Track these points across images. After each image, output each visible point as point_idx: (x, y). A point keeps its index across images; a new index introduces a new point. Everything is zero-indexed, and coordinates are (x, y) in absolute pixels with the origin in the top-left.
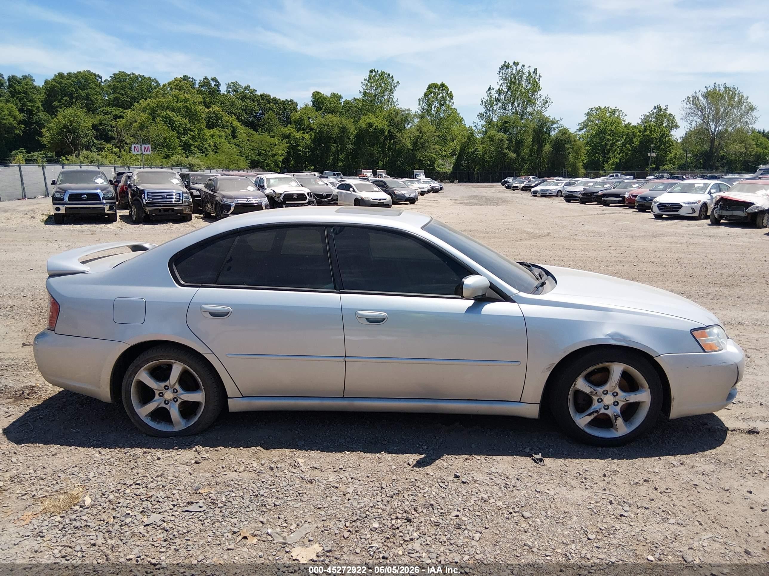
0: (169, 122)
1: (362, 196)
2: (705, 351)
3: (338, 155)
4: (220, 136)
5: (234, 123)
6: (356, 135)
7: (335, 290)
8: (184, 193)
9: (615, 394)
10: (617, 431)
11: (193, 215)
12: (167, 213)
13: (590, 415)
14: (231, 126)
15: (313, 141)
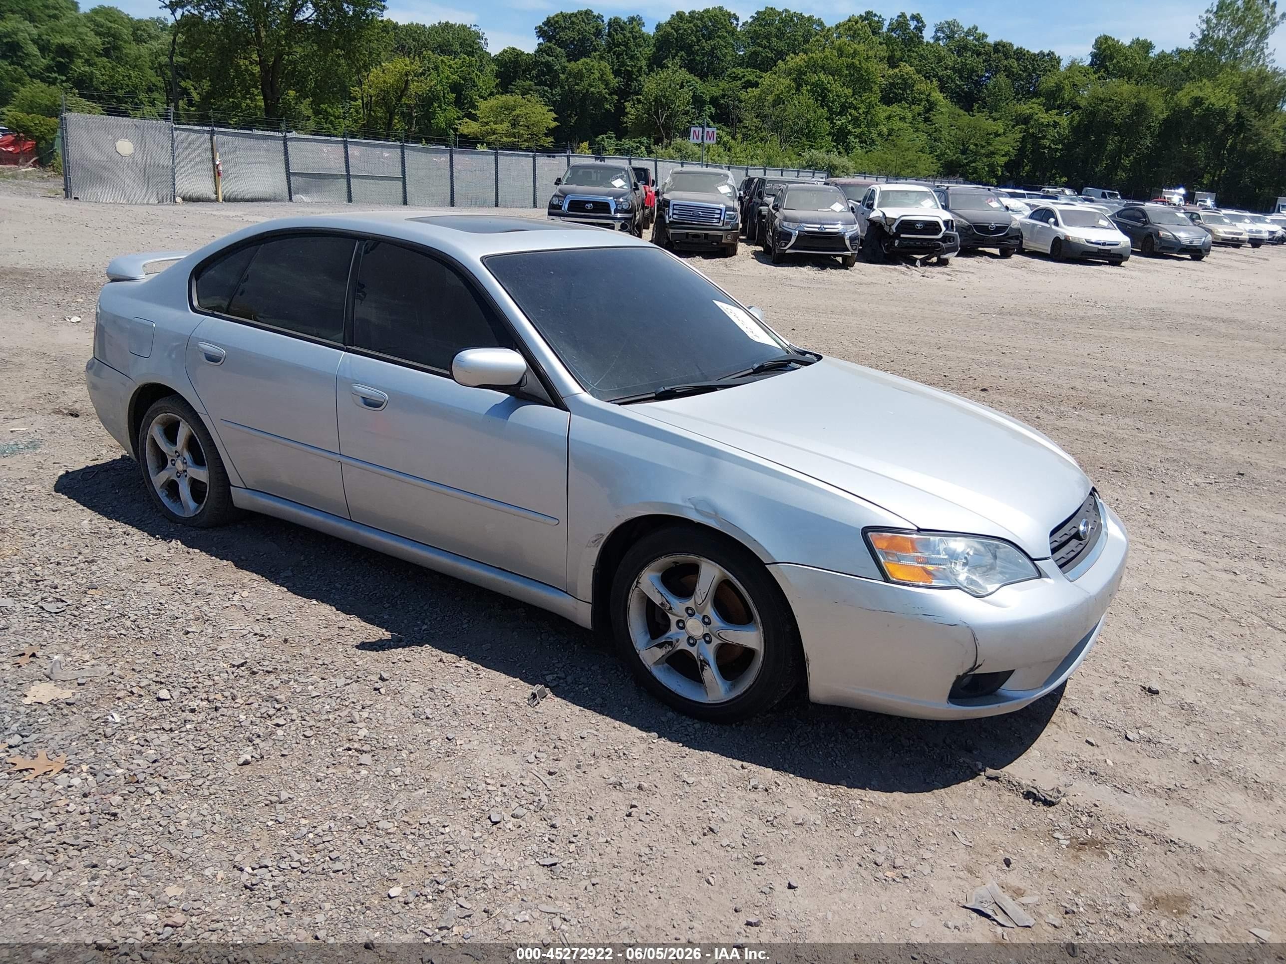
0: (821, 94)
1: (1068, 234)
2: (887, 579)
4: (902, 119)
5: (933, 94)
6: (1165, 120)
8: (728, 209)
9: (707, 620)
13: (660, 646)
14: (928, 101)
15: (1075, 130)
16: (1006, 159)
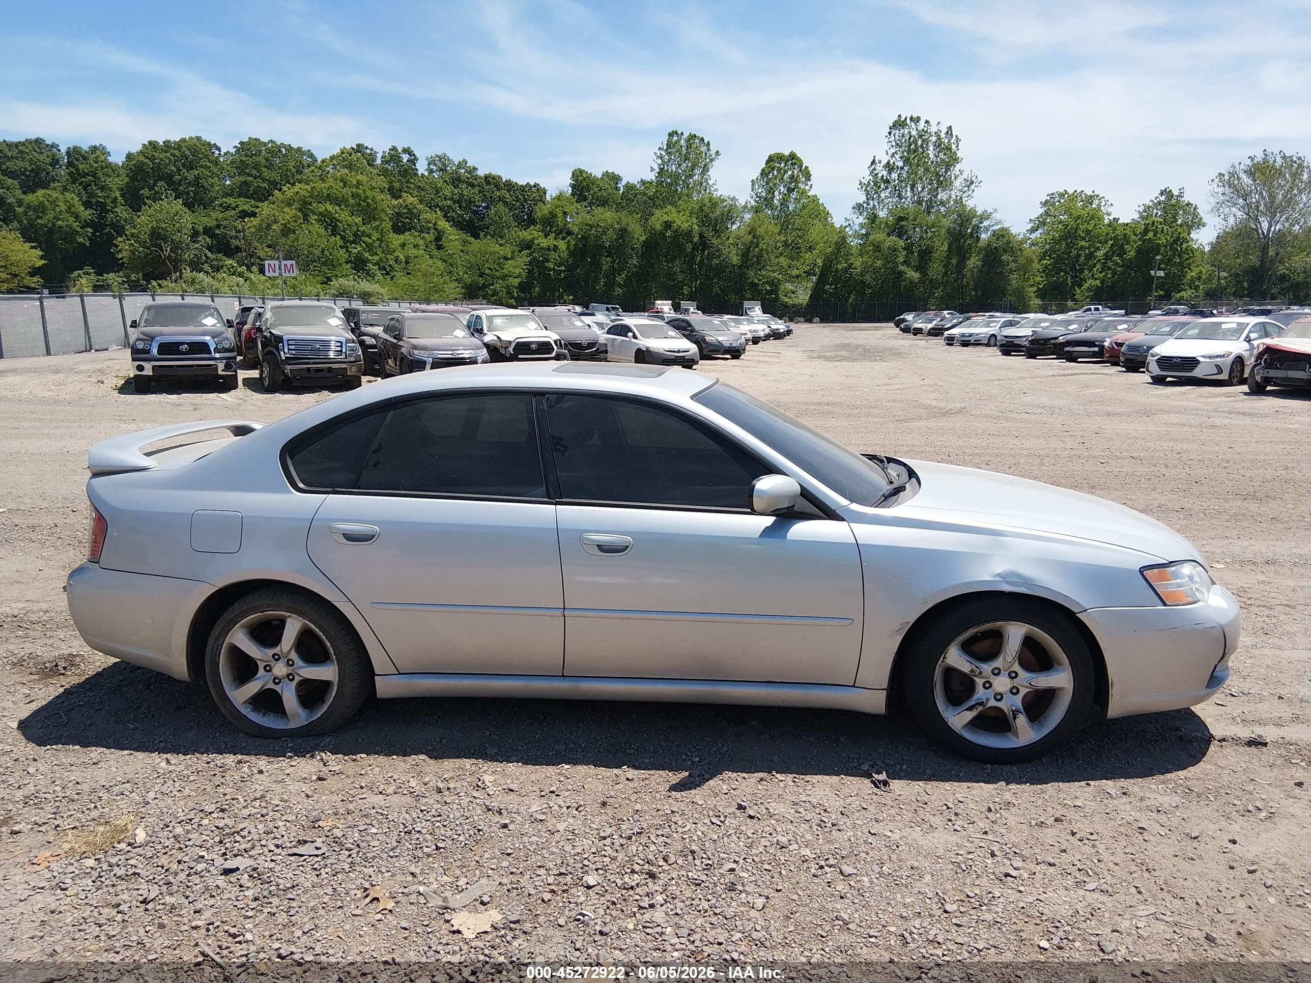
0: (332, 225)
1: (648, 345)
2: (1165, 605)
3: (615, 277)
4: (416, 246)
5: (439, 223)
6: (644, 242)
7: (547, 500)
8: (348, 341)
9: (1013, 676)
10: (1018, 737)
11: (364, 379)
12: (319, 374)
13: (970, 709)
14: (435, 229)
15: (572, 253)
16: (518, 281)
